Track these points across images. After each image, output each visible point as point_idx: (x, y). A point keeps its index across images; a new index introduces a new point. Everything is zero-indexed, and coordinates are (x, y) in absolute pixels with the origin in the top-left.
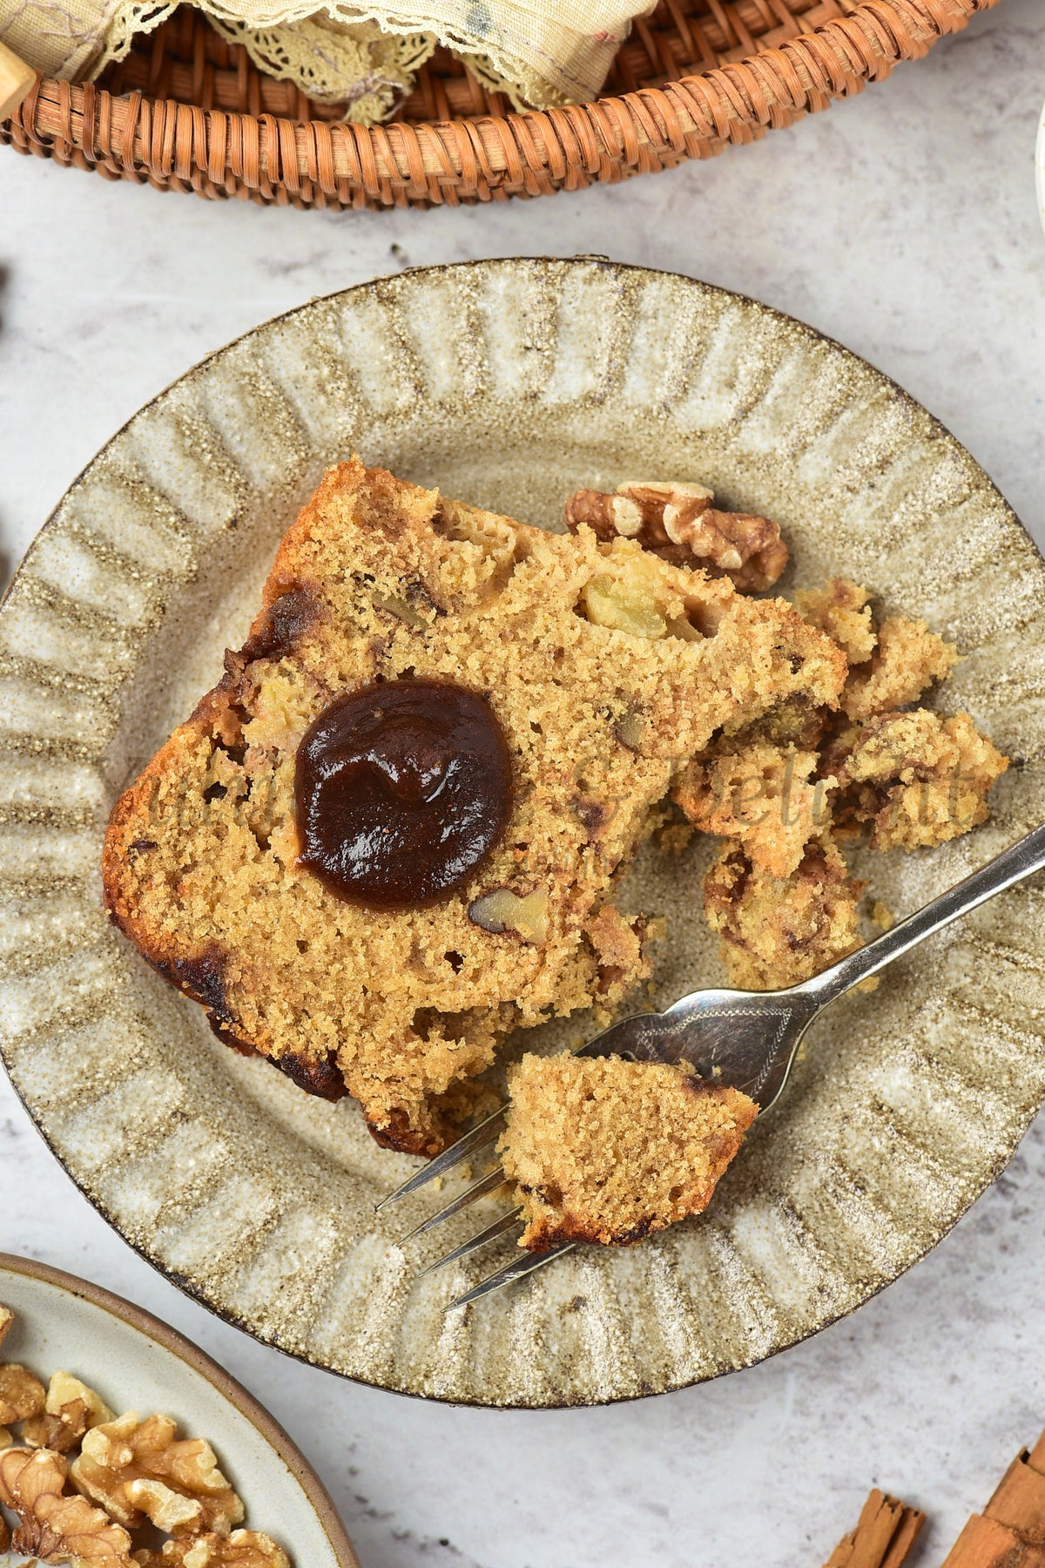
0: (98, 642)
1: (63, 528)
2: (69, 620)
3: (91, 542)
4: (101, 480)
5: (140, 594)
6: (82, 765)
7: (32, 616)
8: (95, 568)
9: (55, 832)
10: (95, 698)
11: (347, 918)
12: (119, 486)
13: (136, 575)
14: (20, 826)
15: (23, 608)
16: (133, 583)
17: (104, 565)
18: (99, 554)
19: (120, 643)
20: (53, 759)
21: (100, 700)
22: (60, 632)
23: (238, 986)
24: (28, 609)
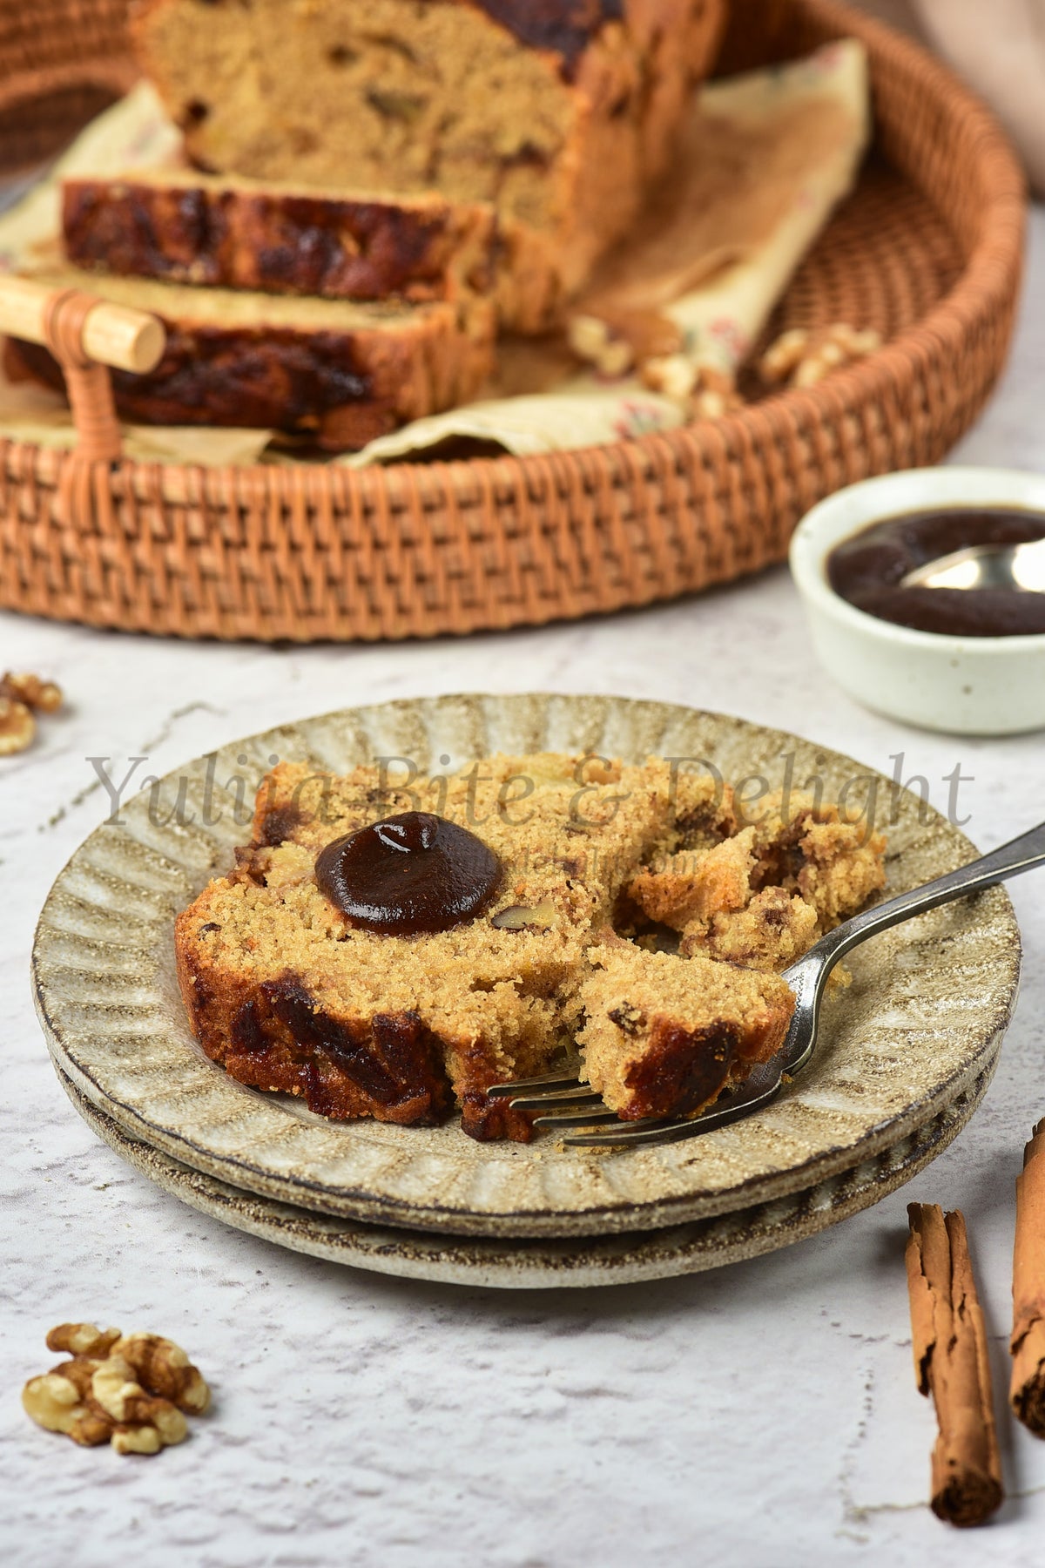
0: (127, 930)
1: (77, 867)
2: (99, 917)
3: (102, 875)
4: (98, 844)
5: (152, 906)
6: (139, 986)
7: (68, 915)
8: (110, 894)
9: (129, 1017)
10: (136, 953)
11: (393, 944)
12: (114, 847)
13: (144, 894)
14: (99, 1012)
15: (59, 909)
16: (144, 899)
17: (117, 891)
18: (110, 884)
19: (145, 927)
20: (113, 984)
21: (140, 954)
22: (94, 925)
23: (319, 987)
24: (63, 909)
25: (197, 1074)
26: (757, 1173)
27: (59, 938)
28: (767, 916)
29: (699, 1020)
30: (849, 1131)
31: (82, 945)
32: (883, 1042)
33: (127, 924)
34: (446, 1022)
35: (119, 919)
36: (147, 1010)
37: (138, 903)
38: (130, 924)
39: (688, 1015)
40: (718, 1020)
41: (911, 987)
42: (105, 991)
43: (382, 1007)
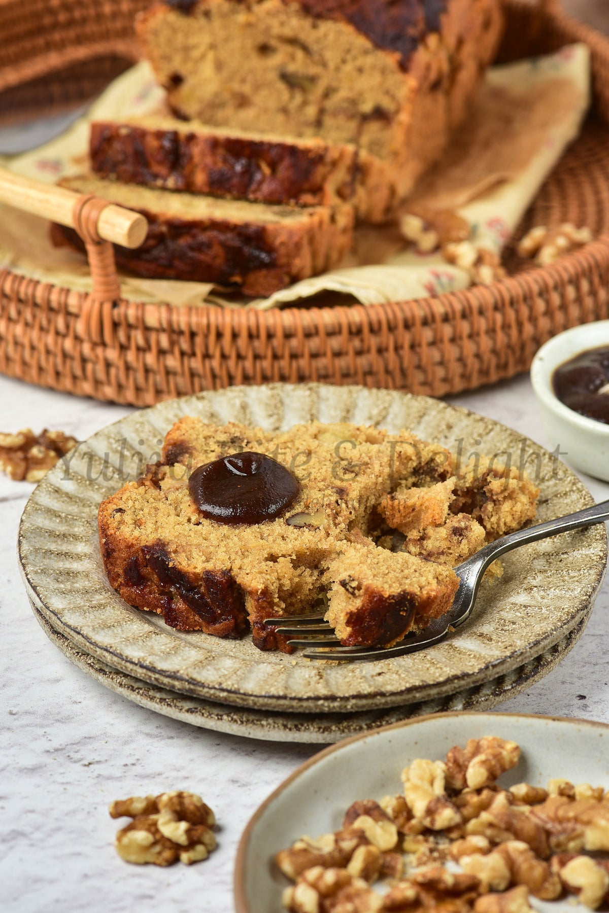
0: (81, 508)
1: (59, 468)
2: (66, 499)
5: (100, 495)
6: (81, 542)
7: (48, 496)
9: (70, 560)
10: (83, 522)
11: (225, 529)
13: (97, 487)
14: (53, 555)
15: (43, 492)
16: (96, 490)
17: (80, 484)
19: (93, 507)
20: (66, 539)
21: (86, 522)
22: (62, 504)
23: (176, 552)
24: (45, 493)
25: (102, 597)
26: (414, 684)
27: (39, 510)
28: (453, 530)
29: (392, 590)
30: (476, 664)
31: (52, 514)
32: (512, 612)
33: (82, 505)
34: (246, 578)
35: (78, 501)
36: (82, 556)
37: (92, 492)
38: (84, 505)
39: (386, 586)
40: (404, 591)
41: (537, 580)
42: (59, 543)
43: (209, 566)
